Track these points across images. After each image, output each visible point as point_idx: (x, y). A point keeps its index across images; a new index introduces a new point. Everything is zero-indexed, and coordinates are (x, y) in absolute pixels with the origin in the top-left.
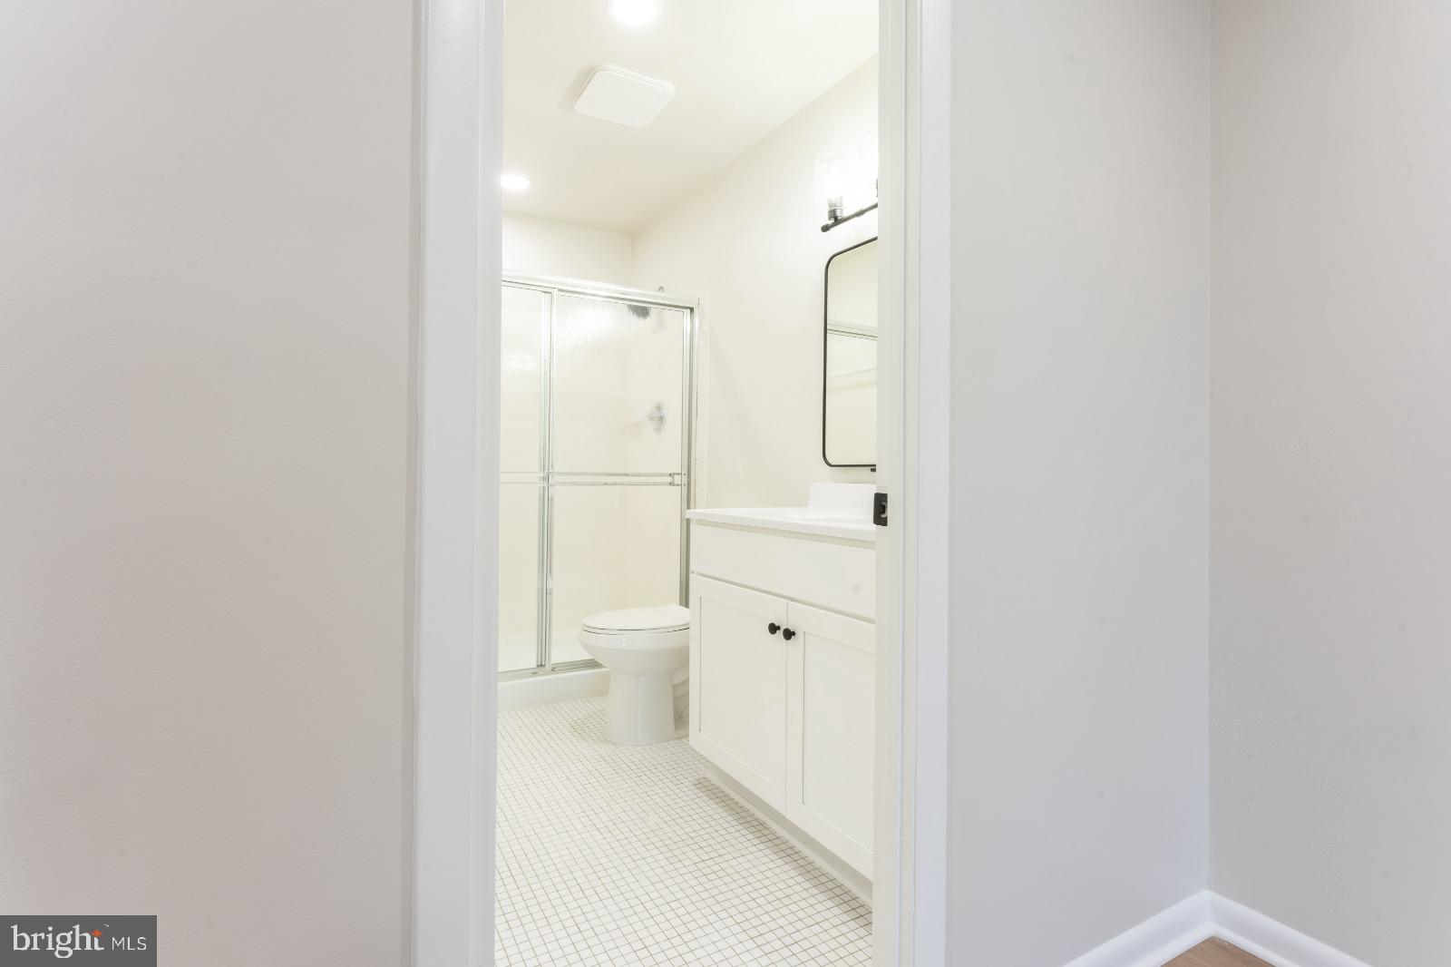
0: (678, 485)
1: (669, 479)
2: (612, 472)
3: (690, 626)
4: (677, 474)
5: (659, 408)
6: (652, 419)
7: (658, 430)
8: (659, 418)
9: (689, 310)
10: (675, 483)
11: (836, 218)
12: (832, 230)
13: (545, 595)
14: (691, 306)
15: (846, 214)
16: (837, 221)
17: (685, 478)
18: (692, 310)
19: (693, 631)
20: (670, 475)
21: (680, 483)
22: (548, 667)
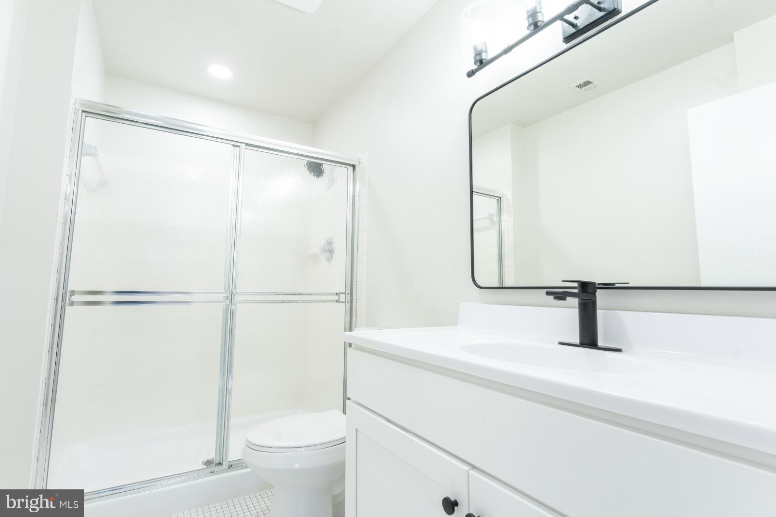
0: (342, 302)
1: (336, 298)
2: (288, 292)
3: (346, 440)
4: (342, 293)
5: (329, 243)
6: (324, 251)
7: (329, 259)
8: (329, 250)
9: (352, 168)
10: (341, 300)
11: (481, 62)
12: (477, 74)
13: (225, 393)
14: (354, 164)
15: (489, 57)
16: (482, 63)
17: (348, 297)
18: (354, 167)
19: (350, 447)
20: (337, 294)
21: (344, 300)
22: (225, 465)
